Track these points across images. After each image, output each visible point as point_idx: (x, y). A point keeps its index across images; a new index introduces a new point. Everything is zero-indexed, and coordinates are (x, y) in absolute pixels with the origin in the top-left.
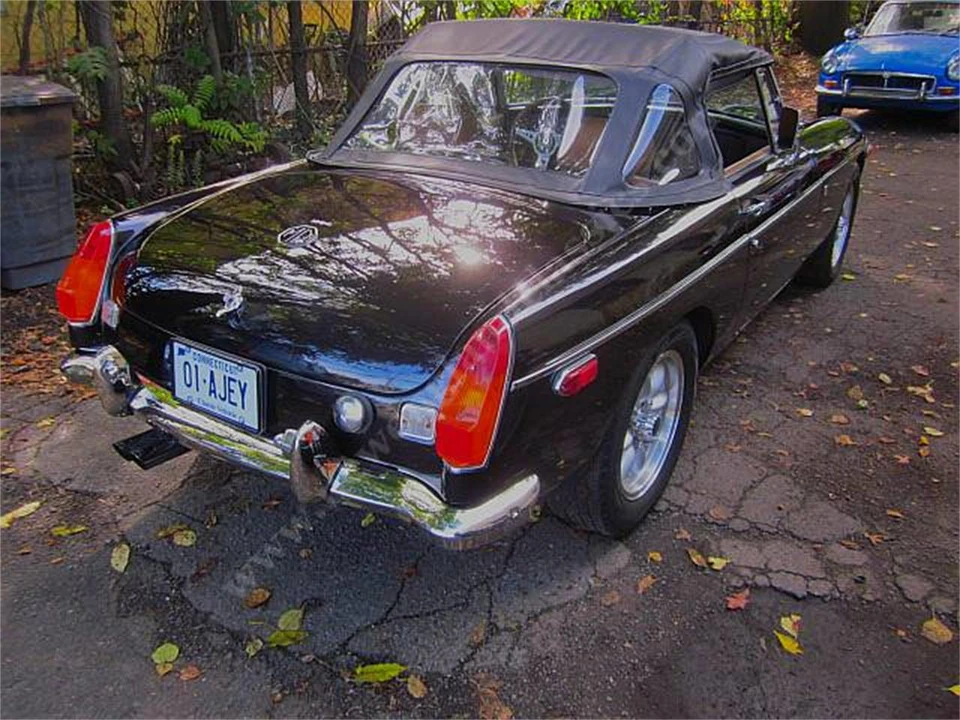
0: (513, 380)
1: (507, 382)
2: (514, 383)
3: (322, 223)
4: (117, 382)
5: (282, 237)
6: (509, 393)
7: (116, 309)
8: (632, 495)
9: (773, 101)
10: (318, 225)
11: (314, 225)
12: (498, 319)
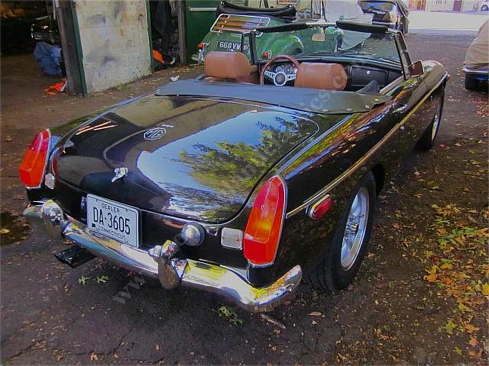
0: (287, 212)
1: (283, 214)
2: (287, 214)
3: (168, 126)
4: (55, 221)
5: (146, 135)
6: (285, 220)
7: (53, 178)
8: (346, 268)
9: (404, 52)
10: (165, 127)
11: (163, 127)
12: (276, 178)
